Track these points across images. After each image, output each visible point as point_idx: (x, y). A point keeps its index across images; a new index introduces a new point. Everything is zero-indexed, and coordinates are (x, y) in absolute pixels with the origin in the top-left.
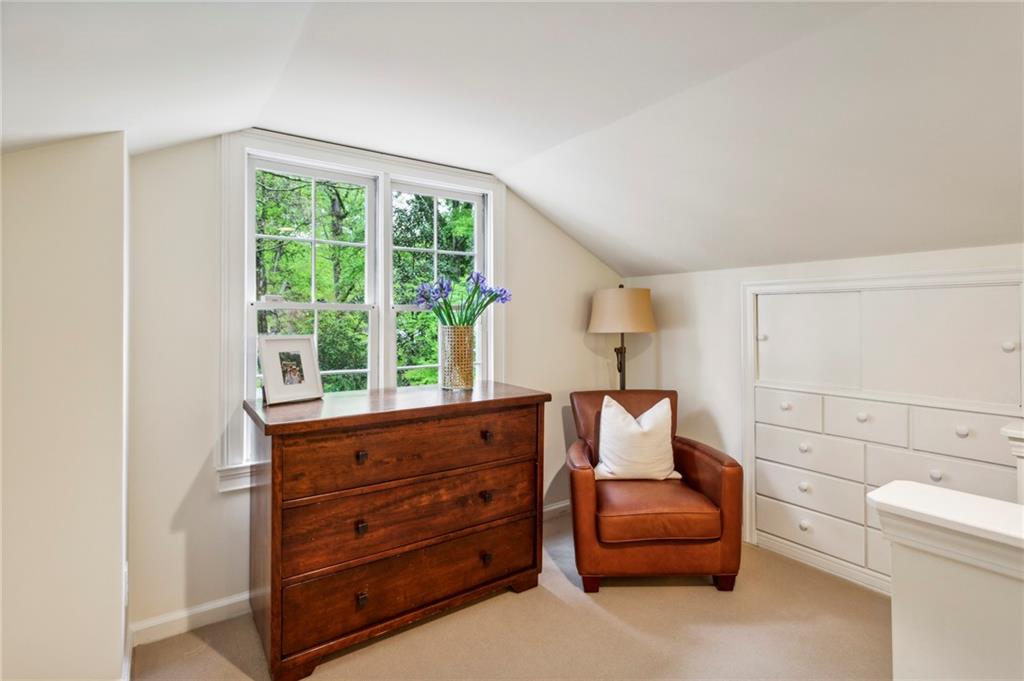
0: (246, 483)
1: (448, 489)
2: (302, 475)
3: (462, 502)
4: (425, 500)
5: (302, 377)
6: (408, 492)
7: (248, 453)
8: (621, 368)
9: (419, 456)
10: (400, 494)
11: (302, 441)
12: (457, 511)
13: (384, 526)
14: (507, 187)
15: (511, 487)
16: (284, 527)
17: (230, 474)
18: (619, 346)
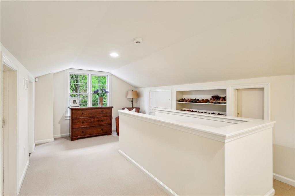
0: (68, 118)
1: (96, 119)
2: (75, 115)
3: (98, 121)
4: (92, 120)
5: (76, 103)
6: (90, 119)
7: (69, 114)
8: (132, 104)
9: (92, 114)
10: (88, 119)
11: (75, 110)
12: (98, 122)
13: (87, 123)
14: (112, 74)
15: (107, 120)
16: (72, 121)
17: (66, 117)
18: (132, 100)
